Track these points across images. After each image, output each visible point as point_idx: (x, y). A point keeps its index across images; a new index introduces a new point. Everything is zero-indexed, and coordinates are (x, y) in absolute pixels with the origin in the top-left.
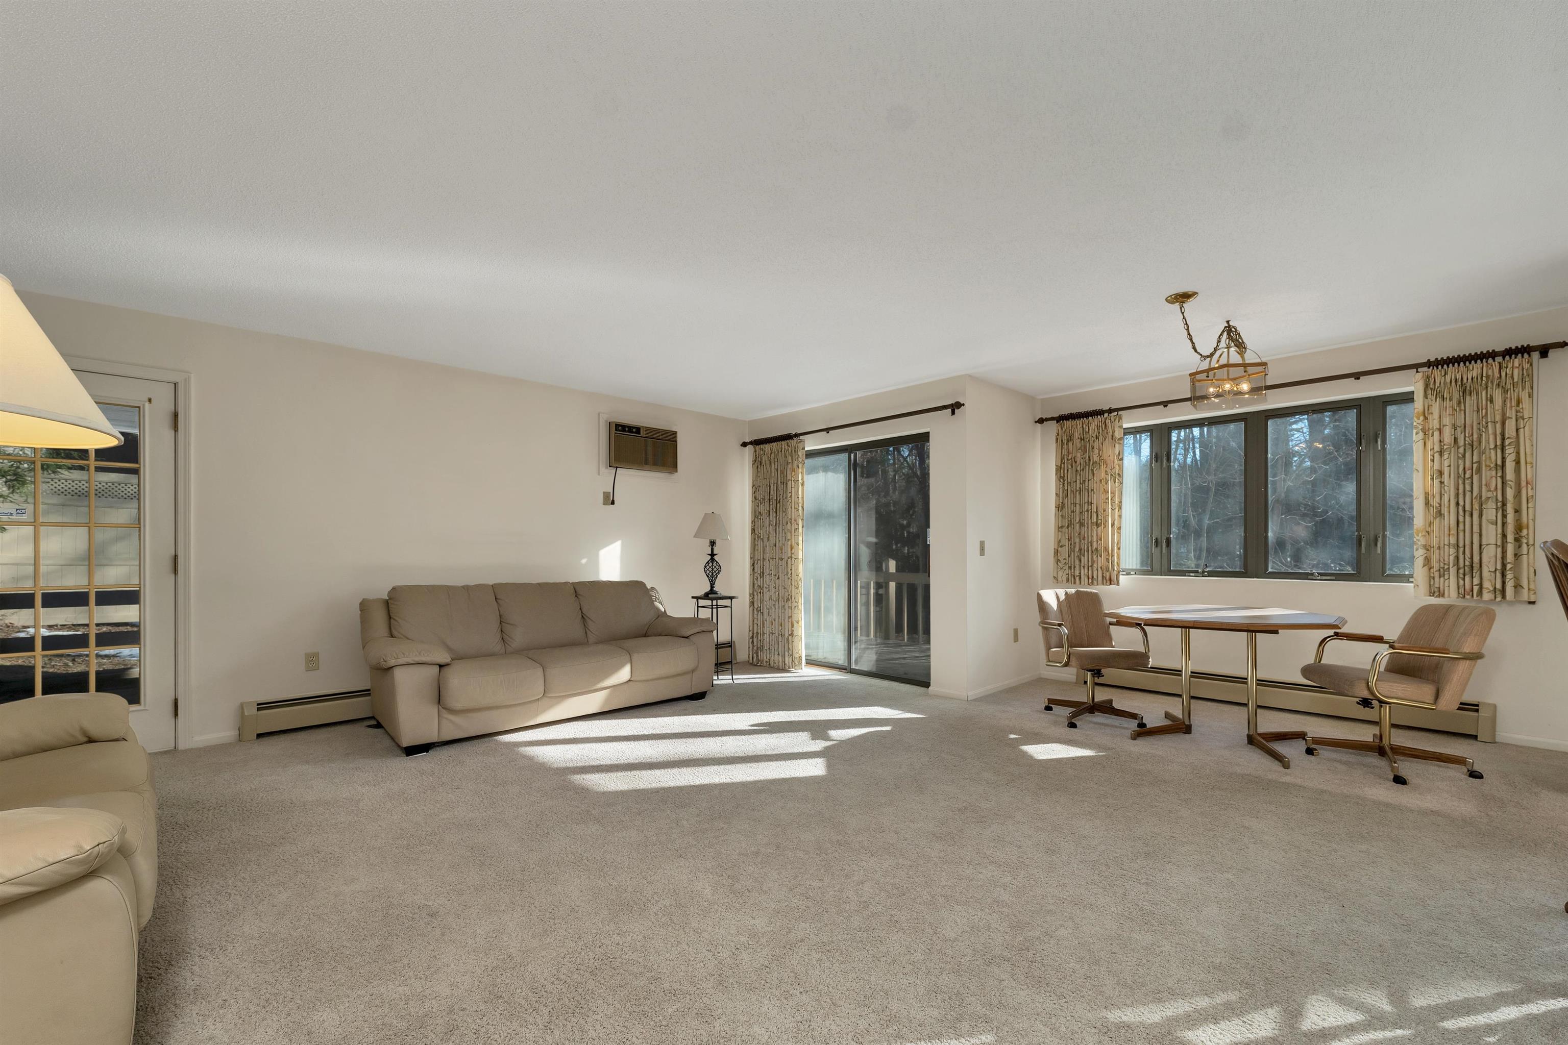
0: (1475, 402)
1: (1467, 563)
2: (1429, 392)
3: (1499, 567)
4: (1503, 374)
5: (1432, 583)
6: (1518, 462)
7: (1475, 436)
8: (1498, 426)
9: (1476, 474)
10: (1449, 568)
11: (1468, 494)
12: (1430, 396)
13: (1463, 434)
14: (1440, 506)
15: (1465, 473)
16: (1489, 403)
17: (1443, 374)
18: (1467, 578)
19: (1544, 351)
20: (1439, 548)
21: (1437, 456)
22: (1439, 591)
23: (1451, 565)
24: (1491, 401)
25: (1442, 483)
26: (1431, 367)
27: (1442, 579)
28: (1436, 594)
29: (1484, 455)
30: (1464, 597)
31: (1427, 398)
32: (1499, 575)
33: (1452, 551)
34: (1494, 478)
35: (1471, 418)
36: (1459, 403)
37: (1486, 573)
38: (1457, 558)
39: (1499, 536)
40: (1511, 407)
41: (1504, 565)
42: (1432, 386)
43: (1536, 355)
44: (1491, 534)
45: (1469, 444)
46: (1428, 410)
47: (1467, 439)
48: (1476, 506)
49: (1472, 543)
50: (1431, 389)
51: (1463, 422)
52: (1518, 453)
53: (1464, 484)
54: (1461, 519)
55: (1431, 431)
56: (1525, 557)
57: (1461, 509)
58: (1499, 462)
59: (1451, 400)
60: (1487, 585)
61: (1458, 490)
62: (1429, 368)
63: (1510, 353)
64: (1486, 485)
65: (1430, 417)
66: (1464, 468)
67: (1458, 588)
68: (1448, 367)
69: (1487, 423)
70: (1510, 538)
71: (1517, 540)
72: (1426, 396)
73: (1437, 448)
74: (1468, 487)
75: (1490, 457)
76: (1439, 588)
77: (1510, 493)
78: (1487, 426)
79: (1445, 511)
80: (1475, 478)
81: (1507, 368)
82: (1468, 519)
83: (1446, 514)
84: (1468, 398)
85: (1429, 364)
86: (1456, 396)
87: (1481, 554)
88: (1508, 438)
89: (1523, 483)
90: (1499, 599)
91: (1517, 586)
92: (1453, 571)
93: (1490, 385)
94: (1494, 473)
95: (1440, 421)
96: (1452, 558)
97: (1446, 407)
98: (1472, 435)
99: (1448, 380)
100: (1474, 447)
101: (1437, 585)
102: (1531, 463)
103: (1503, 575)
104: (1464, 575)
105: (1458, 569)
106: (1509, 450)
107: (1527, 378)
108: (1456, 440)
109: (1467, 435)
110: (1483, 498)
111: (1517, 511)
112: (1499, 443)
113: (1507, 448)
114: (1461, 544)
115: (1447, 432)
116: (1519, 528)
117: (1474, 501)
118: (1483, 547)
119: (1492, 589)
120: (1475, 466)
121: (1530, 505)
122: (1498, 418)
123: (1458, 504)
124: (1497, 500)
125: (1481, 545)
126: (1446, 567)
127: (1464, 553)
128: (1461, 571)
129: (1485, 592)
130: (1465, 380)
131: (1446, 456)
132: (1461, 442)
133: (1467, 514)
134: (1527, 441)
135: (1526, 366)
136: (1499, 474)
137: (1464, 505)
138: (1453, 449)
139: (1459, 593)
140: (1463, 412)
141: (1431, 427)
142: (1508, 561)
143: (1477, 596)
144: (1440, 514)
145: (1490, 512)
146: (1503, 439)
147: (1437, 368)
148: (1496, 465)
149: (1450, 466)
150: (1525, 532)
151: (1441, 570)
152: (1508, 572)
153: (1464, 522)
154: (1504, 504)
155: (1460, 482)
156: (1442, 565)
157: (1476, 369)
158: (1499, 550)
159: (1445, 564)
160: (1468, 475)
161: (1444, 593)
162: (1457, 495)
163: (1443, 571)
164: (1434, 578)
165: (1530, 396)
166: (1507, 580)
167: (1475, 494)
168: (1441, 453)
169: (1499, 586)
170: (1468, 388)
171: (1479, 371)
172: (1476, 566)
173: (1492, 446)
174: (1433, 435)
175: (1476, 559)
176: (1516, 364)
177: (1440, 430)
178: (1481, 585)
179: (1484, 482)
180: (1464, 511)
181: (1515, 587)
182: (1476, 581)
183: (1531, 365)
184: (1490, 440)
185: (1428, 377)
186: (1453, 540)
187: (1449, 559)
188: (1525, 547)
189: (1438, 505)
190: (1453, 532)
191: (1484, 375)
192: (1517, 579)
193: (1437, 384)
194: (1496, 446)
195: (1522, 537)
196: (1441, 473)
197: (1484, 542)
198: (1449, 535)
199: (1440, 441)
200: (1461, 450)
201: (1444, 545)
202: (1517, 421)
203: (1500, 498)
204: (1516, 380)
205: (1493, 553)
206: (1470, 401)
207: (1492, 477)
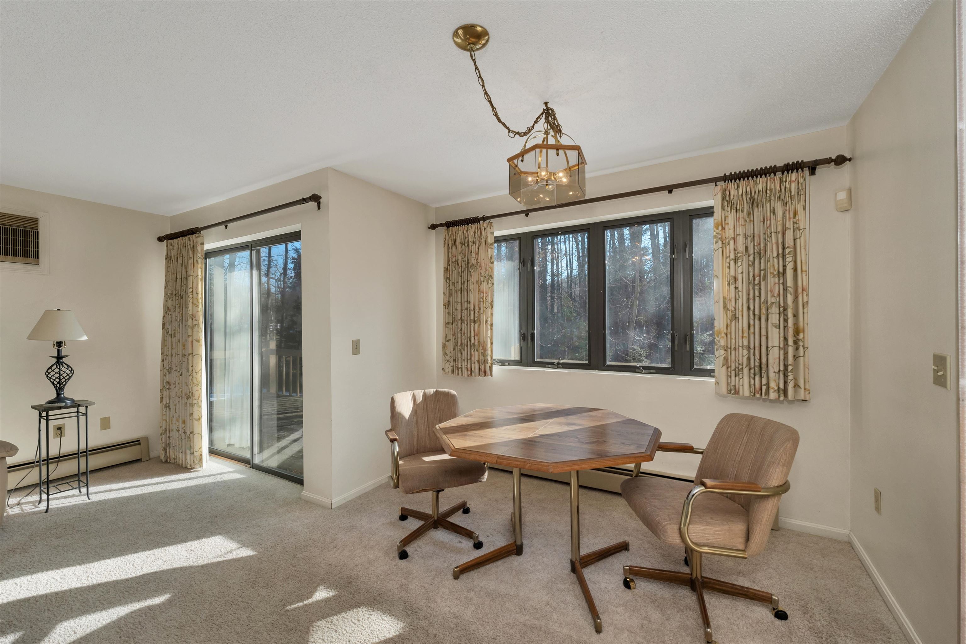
0: (762, 213)
1: (757, 364)
2: (725, 204)
3: (782, 368)
4: (783, 188)
5: (729, 381)
6: (795, 270)
7: (762, 245)
8: (780, 236)
9: (763, 280)
10: (742, 368)
11: (757, 299)
12: (726, 208)
13: (752, 243)
14: (735, 310)
15: (754, 280)
16: (772, 214)
17: (736, 187)
18: (757, 378)
19: (813, 167)
20: (735, 349)
21: (732, 263)
22: (735, 389)
23: (745, 366)
24: (774, 213)
25: (736, 288)
26: (727, 181)
27: (737, 378)
28: (733, 392)
29: (769, 263)
30: (755, 395)
31: (724, 210)
32: (782, 376)
33: (745, 352)
34: (777, 285)
35: (759, 228)
36: (749, 214)
37: (772, 375)
38: (749, 359)
39: (782, 339)
40: (790, 218)
41: (786, 366)
42: (727, 198)
43: (807, 171)
44: (775, 337)
45: (757, 252)
46: (725, 220)
47: (756, 248)
48: (764, 311)
49: (760, 345)
50: (727, 201)
51: (752, 232)
52: (795, 262)
53: (754, 289)
54: (752, 322)
55: (727, 240)
56: (802, 359)
57: (751, 312)
58: (781, 270)
59: (742, 211)
60: (773, 385)
61: (749, 295)
62: (725, 182)
63: (789, 168)
64: (771, 291)
65: (727, 227)
66: (754, 276)
67: (750, 387)
68: (740, 181)
69: (771, 233)
70: (791, 342)
71: (796, 342)
72: (723, 208)
73: (732, 257)
74: (757, 293)
75: (773, 265)
76: (735, 386)
77: (790, 298)
78: (771, 236)
79: (739, 314)
80: (763, 283)
81: (786, 182)
82: (757, 322)
83: (740, 317)
84: (756, 209)
85: (727, 178)
86: (746, 207)
87: (767, 355)
88: (788, 247)
89: (800, 290)
90: (782, 398)
91: (796, 386)
92: (746, 371)
93: (772, 198)
94: (777, 280)
95: (734, 231)
96: (745, 358)
97: (739, 218)
98: (760, 244)
99: (740, 193)
100: (762, 255)
101: (733, 384)
102: (806, 271)
103: (785, 376)
104: (755, 375)
105: (750, 369)
106: (789, 259)
107: (801, 192)
108: (747, 248)
109: (756, 244)
110: (769, 303)
111: (795, 316)
112: (780, 252)
113: (787, 256)
114: (752, 346)
115: (741, 240)
116: (797, 331)
117: (762, 305)
118: (769, 349)
119: (776, 388)
120: (762, 273)
121: (806, 310)
122: (780, 229)
123: (749, 308)
124: (779, 305)
125: (767, 347)
126: (741, 367)
127: (754, 354)
128: (752, 371)
129: (771, 391)
130: (753, 194)
131: (740, 264)
132: (751, 251)
133: (757, 318)
134: (803, 250)
135: (801, 180)
136: (781, 281)
137: (754, 309)
138: (744, 257)
139: (750, 392)
140: (752, 223)
141: (727, 236)
142: (790, 363)
143: (765, 395)
144: (735, 318)
145: (774, 318)
146: (784, 248)
147: (731, 182)
148: (779, 272)
149: (742, 273)
150: (801, 336)
151: (737, 369)
152: (790, 374)
153: (754, 325)
154: (785, 309)
155: (751, 288)
156: (737, 365)
157: (761, 183)
158: (782, 352)
159: (739, 364)
160: (757, 282)
161: (739, 391)
162: (748, 300)
163: (738, 372)
164: (731, 377)
165: (804, 209)
166: (789, 381)
167: (762, 299)
168: (735, 260)
169: (782, 386)
170: (756, 200)
171: (764, 185)
172: (764, 366)
173: (775, 255)
174: (729, 244)
175: (764, 360)
176: (793, 179)
177: (734, 239)
178: (768, 384)
179: (769, 289)
180: (754, 315)
181: (795, 387)
182: (764, 381)
183: (805, 180)
184: (773, 251)
185: (724, 190)
186: (746, 343)
187: (743, 359)
188: (801, 349)
189: (733, 309)
190: (746, 334)
191: (768, 188)
192: (796, 379)
193: (732, 197)
194: (778, 255)
195: (798, 340)
196: (736, 279)
197: (770, 345)
198: (743, 337)
199: (735, 250)
200: (751, 258)
201: (739, 346)
202: (794, 232)
203: (782, 304)
204: (793, 194)
205: (777, 356)
206: (757, 212)
207: (775, 284)
